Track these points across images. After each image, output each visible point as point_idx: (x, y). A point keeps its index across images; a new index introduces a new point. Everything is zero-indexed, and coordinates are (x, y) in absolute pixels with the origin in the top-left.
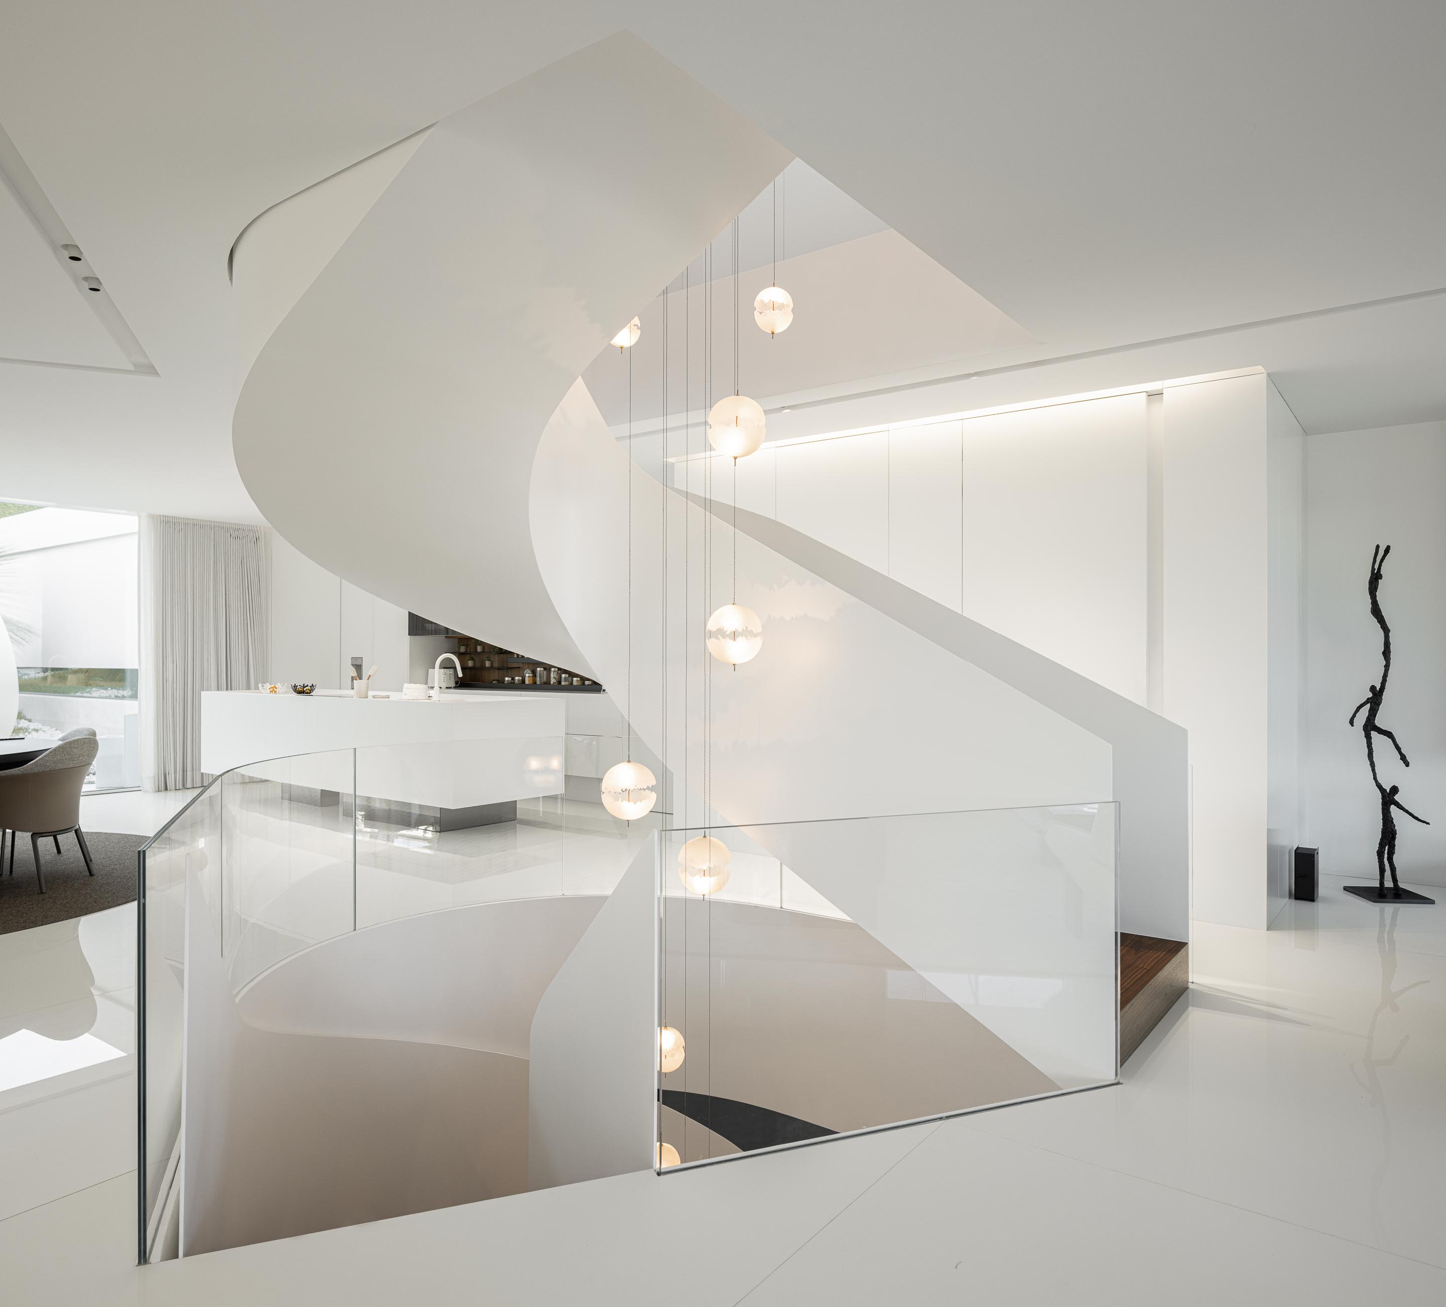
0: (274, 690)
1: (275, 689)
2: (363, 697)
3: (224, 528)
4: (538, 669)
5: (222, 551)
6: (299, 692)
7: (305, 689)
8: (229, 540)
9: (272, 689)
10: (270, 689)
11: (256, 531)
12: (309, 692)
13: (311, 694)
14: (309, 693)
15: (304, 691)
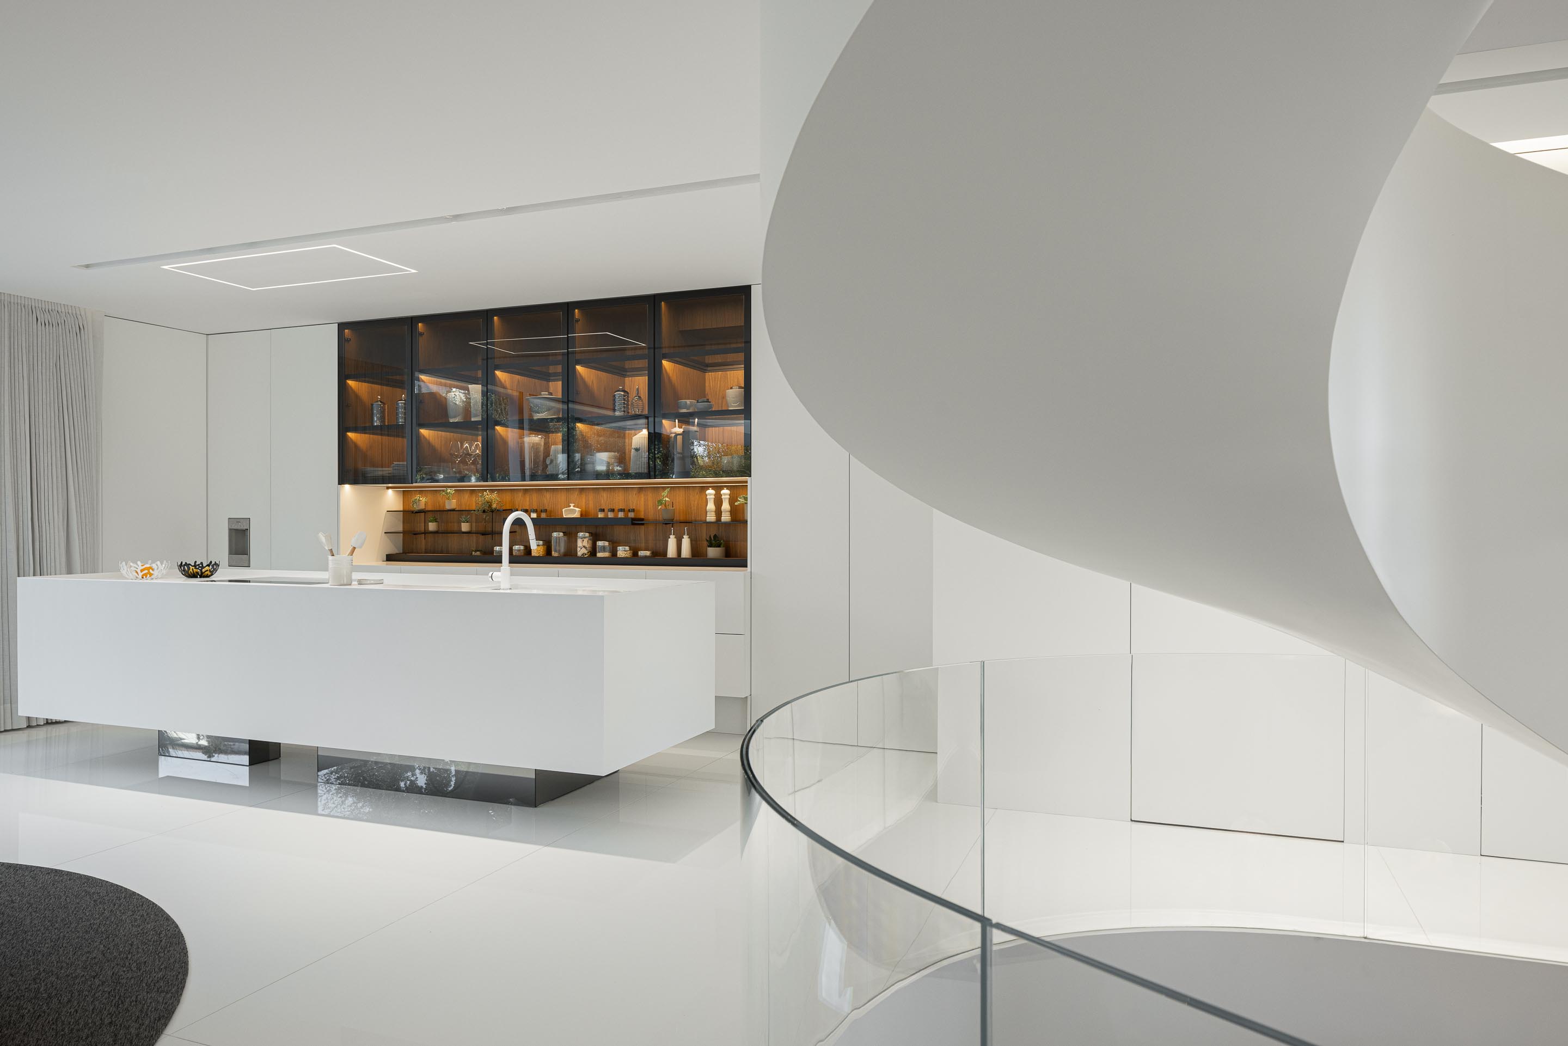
0: (149, 573)
1: (151, 571)
2: (345, 582)
3: (26, 307)
4: (555, 534)
5: (24, 345)
6: (194, 576)
7: (203, 570)
8: (35, 327)
9: (146, 571)
10: (142, 571)
11: (79, 317)
12: (209, 574)
13: (212, 578)
14: (207, 576)
15: (202, 573)
